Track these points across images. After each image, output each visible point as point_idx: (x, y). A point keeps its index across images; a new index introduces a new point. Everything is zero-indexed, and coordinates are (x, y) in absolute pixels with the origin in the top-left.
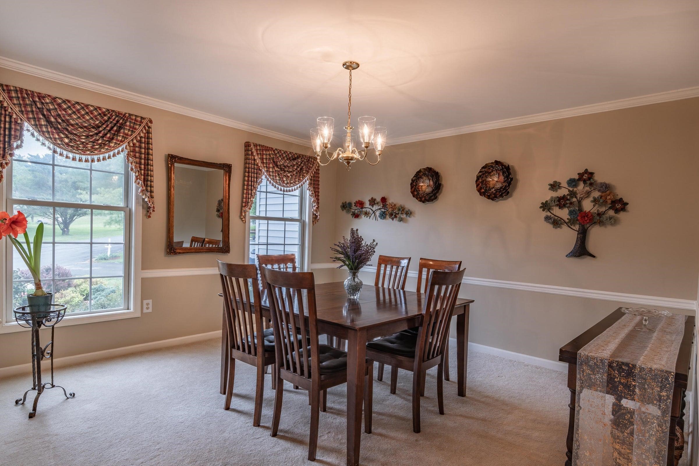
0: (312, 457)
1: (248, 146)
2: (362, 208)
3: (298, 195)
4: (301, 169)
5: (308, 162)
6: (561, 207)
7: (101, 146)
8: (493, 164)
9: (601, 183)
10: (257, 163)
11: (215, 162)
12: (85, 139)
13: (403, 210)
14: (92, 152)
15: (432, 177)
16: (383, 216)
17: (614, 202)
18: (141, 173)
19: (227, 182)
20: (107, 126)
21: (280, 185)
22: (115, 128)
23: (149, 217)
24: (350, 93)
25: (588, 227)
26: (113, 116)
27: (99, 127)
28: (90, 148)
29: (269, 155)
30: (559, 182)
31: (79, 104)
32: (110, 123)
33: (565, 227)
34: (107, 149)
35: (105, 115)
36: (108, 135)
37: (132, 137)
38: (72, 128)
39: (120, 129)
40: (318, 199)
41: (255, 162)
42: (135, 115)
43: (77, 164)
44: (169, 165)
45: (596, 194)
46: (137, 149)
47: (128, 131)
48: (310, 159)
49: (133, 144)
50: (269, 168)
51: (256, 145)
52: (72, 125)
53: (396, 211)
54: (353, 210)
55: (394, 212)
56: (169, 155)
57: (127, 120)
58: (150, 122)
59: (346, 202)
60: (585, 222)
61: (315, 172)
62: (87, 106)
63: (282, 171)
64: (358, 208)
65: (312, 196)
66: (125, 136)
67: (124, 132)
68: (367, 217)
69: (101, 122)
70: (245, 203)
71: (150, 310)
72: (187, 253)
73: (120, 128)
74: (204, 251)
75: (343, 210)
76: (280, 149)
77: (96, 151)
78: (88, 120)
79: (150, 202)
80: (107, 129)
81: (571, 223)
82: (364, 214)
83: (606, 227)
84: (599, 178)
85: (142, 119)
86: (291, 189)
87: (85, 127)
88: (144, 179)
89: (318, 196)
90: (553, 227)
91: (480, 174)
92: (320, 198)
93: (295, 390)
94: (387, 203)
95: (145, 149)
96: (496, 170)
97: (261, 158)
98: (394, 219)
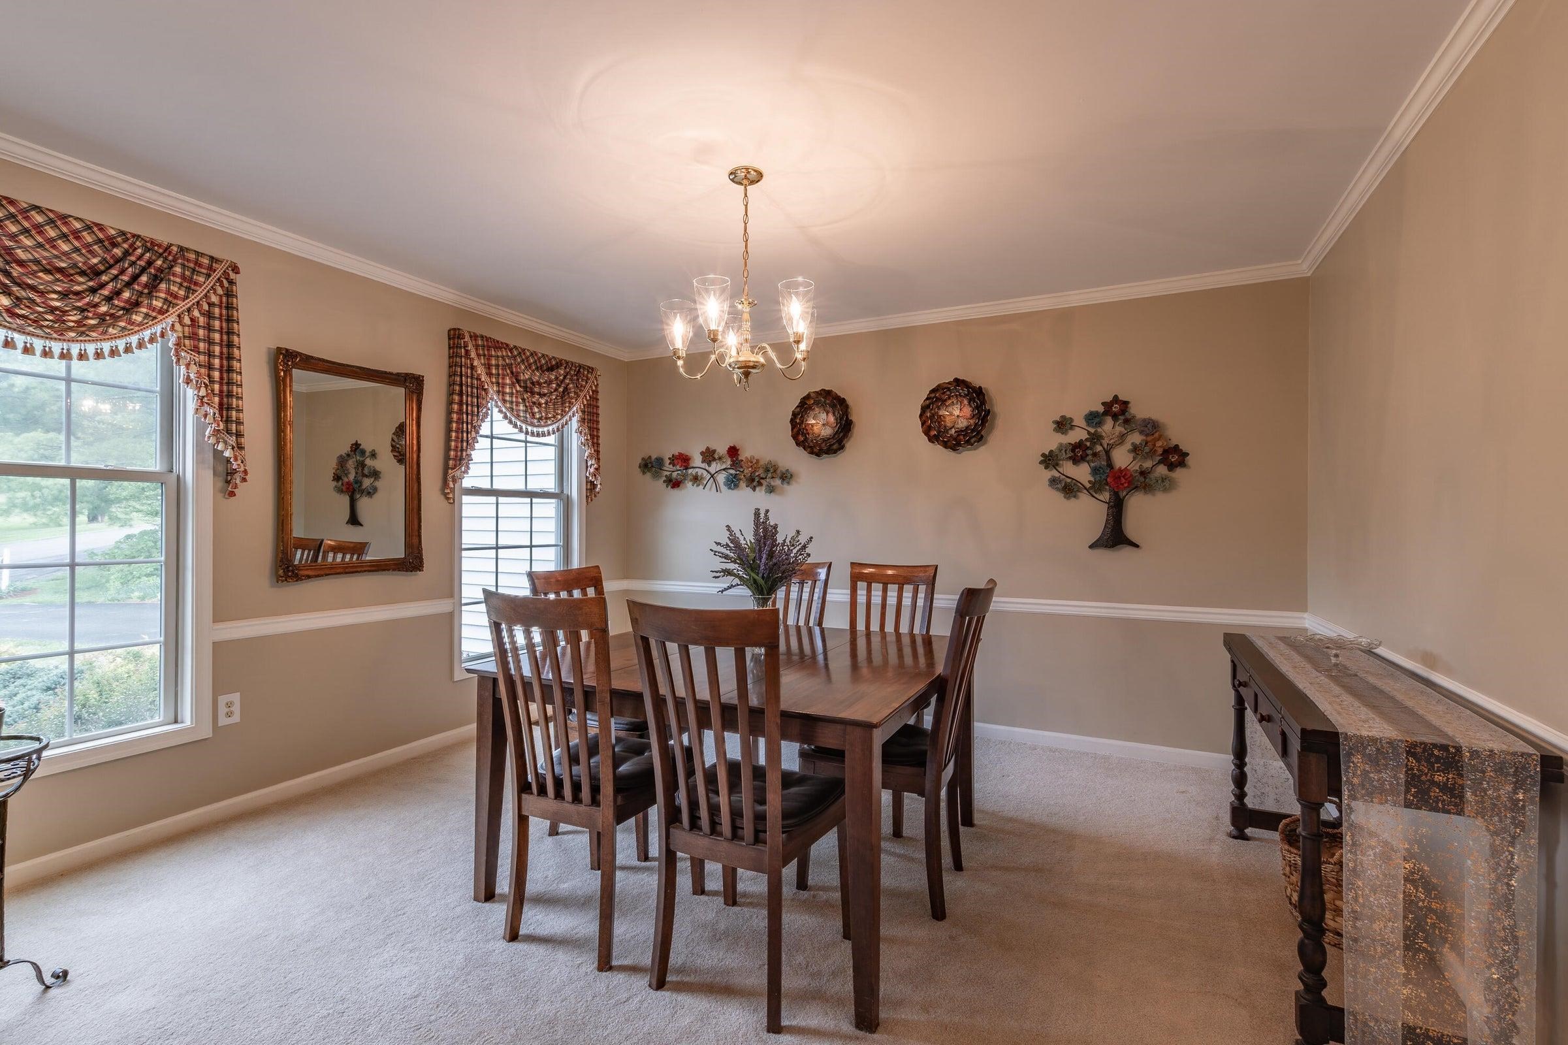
0: (774, 1026)
1: (458, 338)
2: (687, 468)
3: (553, 443)
4: (566, 389)
5: (576, 375)
6: (1076, 460)
7: (104, 320)
8: (950, 384)
9: (1144, 420)
10: (479, 375)
11: (388, 370)
12: (60, 300)
13: (775, 471)
14: (83, 333)
15: (833, 406)
16: (732, 483)
17: (1167, 452)
18: (213, 391)
19: (414, 415)
20: (122, 272)
21: (525, 422)
22: (144, 279)
23: (232, 494)
24: (745, 230)
25: (1125, 496)
26: (136, 249)
27: (98, 274)
28: (72, 324)
29: (503, 357)
30: (1071, 418)
31: (42, 211)
32: (130, 265)
33: (1084, 497)
34: (124, 328)
35: (115, 245)
36: (126, 295)
37: (188, 303)
38: (20, 270)
39: (154, 280)
40: (598, 452)
41: (474, 372)
42: (195, 251)
43: (36, 363)
44: (280, 373)
45: (1136, 438)
46: (201, 332)
47: (179, 289)
48: (582, 370)
49: (192, 320)
50: (504, 385)
51: (474, 337)
52: (21, 263)
53: (760, 472)
54: (668, 473)
55: (757, 474)
56: (279, 349)
57: (175, 260)
58: (233, 270)
59: (650, 457)
60: (1121, 486)
61: (590, 397)
62: (64, 218)
63: (527, 392)
64: (678, 468)
65: (587, 446)
66: (170, 299)
67: (169, 289)
68: (698, 485)
69: (102, 262)
70: (455, 459)
71: (236, 718)
72: (327, 575)
73: (156, 280)
74: (366, 569)
75: (644, 473)
76: (523, 347)
77: (93, 331)
78: (65, 254)
79: (236, 460)
80: (122, 280)
81: (1095, 488)
82: (691, 480)
83: (1154, 495)
84: (1139, 410)
85: (212, 262)
86: (545, 429)
87: (60, 270)
88: (221, 404)
89: (598, 444)
90: (1065, 497)
91: (928, 402)
92: (601, 449)
93: (644, 864)
94: (740, 458)
95: (221, 332)
96: (956, 395)
97: (485, 365)
98: (757, 489)
